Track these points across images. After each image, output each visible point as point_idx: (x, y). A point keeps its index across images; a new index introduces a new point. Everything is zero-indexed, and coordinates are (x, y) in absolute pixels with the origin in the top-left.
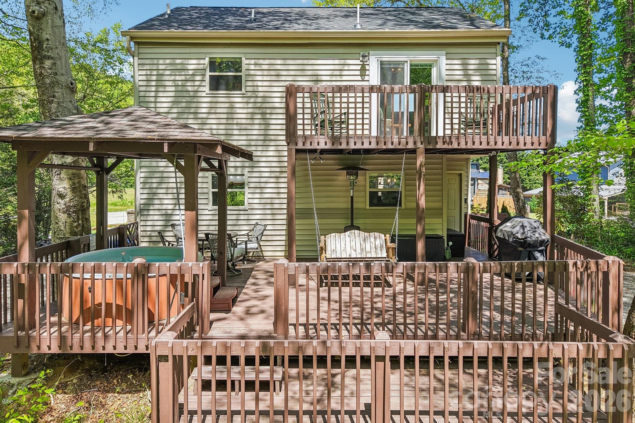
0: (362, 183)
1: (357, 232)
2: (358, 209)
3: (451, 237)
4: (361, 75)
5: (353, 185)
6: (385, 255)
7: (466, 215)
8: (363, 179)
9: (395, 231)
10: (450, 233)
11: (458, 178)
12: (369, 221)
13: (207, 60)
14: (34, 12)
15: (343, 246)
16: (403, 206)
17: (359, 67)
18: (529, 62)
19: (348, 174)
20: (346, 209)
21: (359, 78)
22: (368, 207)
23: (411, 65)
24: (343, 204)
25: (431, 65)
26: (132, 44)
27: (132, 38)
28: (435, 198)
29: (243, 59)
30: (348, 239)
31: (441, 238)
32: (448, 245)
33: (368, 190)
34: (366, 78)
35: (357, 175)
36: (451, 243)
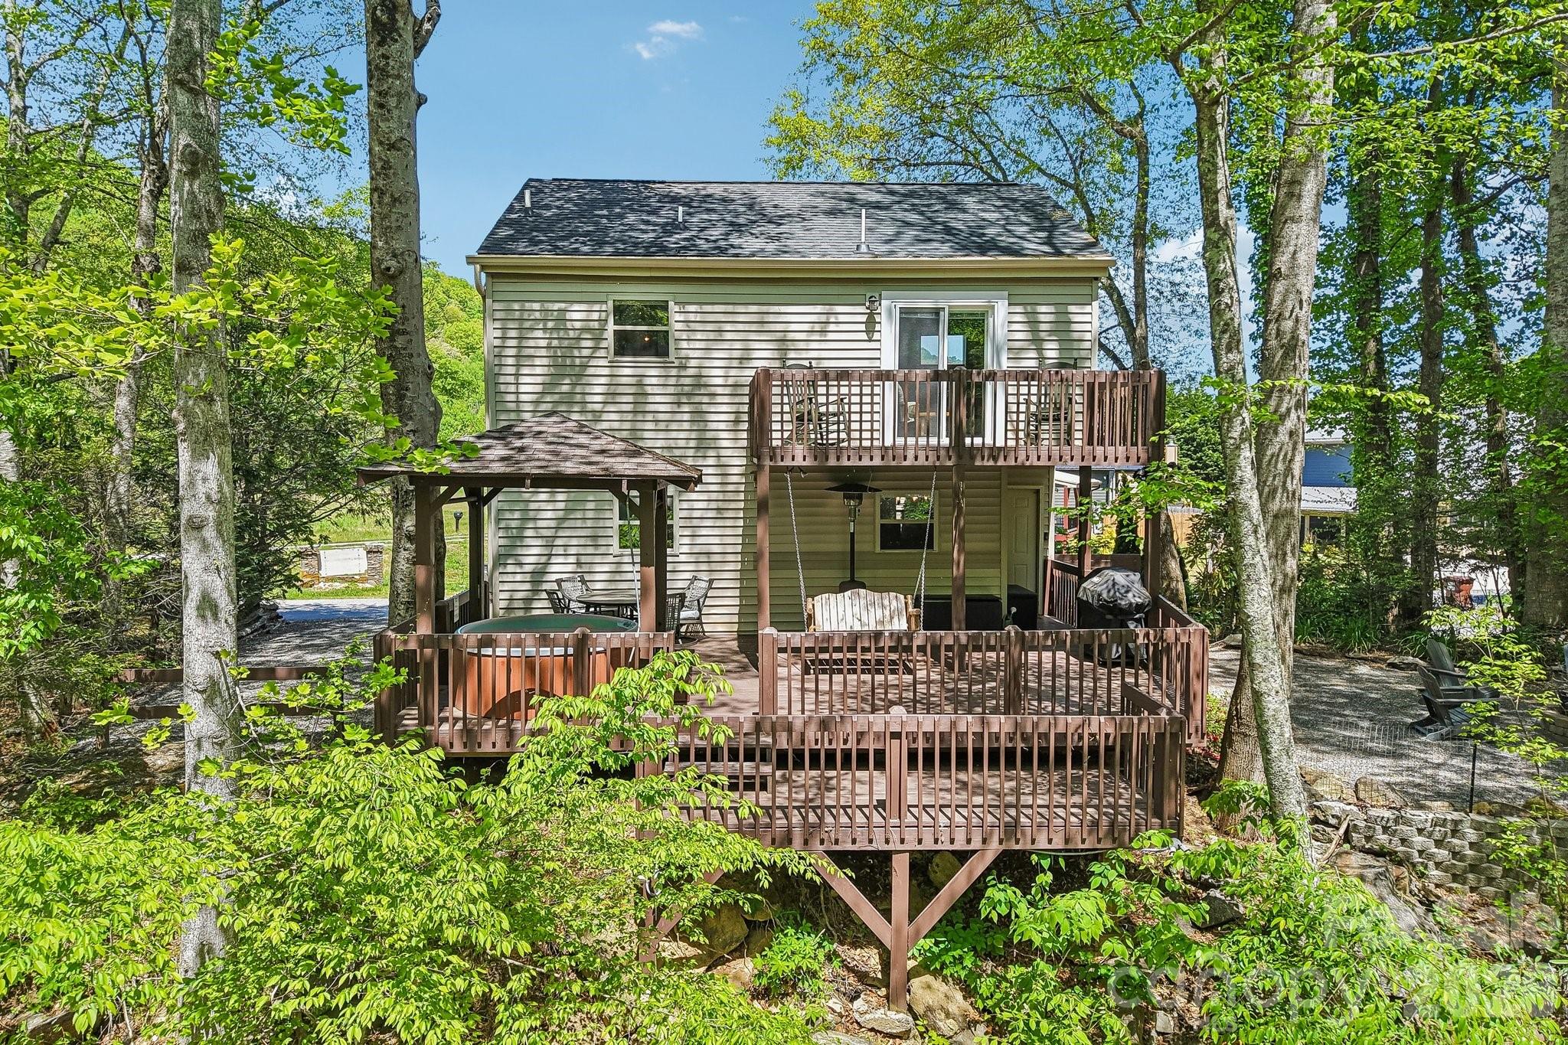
0: (870, 510)
1: (862, 591)
2: (862, 553)
3: (1013, 599)
4: (867, 332)
5: (853, 513)
6: (904, 626)
7: (1046, 562)
8: (871, 504)
9: (919, 590)
10: (1014, 592)
11: (1032, 498)
12: (881, 573)
13: (610, 304)
14: (388, 269)
15: (841, 613)
16: (936, 548)
17: (864, 318)
18: (1185, 265)
19: (847, 497)
20: (843, 553)
21: (864, 336)
22: (878, 549)
23: (951, 315)
24: (837, 545)
25: (983, 314)
26: (483, 275)
27: (483, 268)
28: (989, 536)
29: (671, 304)
30: (848, 602)
31: (996, 600)
32: (1009, 611)
33: (879, 521)
34: (876, 336)
35: (860, 498)
36: (1014, 610)
